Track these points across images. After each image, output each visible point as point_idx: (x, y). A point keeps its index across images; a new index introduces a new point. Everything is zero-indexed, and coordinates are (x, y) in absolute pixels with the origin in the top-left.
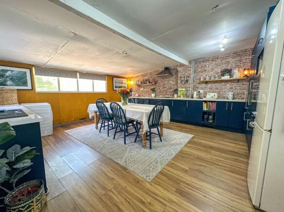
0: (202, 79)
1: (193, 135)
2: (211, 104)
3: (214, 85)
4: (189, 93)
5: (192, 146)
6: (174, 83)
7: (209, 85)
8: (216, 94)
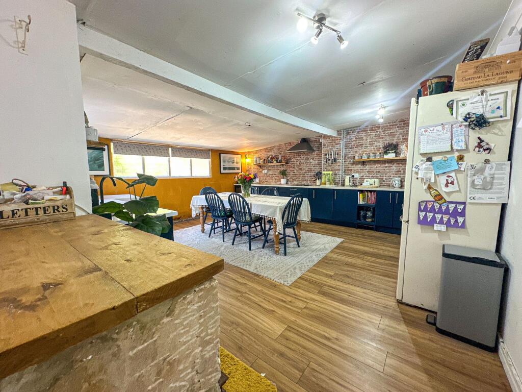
0: (357, 158)
1: (343, 239)
2: (369, 194)
3: (374, 167)
4: (339, 179)
5: (341, 251)
6: (317, 162)
7: (367, 167)
8: (377, 180)
